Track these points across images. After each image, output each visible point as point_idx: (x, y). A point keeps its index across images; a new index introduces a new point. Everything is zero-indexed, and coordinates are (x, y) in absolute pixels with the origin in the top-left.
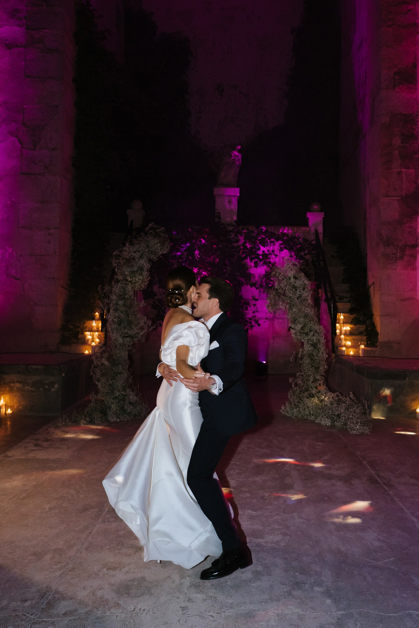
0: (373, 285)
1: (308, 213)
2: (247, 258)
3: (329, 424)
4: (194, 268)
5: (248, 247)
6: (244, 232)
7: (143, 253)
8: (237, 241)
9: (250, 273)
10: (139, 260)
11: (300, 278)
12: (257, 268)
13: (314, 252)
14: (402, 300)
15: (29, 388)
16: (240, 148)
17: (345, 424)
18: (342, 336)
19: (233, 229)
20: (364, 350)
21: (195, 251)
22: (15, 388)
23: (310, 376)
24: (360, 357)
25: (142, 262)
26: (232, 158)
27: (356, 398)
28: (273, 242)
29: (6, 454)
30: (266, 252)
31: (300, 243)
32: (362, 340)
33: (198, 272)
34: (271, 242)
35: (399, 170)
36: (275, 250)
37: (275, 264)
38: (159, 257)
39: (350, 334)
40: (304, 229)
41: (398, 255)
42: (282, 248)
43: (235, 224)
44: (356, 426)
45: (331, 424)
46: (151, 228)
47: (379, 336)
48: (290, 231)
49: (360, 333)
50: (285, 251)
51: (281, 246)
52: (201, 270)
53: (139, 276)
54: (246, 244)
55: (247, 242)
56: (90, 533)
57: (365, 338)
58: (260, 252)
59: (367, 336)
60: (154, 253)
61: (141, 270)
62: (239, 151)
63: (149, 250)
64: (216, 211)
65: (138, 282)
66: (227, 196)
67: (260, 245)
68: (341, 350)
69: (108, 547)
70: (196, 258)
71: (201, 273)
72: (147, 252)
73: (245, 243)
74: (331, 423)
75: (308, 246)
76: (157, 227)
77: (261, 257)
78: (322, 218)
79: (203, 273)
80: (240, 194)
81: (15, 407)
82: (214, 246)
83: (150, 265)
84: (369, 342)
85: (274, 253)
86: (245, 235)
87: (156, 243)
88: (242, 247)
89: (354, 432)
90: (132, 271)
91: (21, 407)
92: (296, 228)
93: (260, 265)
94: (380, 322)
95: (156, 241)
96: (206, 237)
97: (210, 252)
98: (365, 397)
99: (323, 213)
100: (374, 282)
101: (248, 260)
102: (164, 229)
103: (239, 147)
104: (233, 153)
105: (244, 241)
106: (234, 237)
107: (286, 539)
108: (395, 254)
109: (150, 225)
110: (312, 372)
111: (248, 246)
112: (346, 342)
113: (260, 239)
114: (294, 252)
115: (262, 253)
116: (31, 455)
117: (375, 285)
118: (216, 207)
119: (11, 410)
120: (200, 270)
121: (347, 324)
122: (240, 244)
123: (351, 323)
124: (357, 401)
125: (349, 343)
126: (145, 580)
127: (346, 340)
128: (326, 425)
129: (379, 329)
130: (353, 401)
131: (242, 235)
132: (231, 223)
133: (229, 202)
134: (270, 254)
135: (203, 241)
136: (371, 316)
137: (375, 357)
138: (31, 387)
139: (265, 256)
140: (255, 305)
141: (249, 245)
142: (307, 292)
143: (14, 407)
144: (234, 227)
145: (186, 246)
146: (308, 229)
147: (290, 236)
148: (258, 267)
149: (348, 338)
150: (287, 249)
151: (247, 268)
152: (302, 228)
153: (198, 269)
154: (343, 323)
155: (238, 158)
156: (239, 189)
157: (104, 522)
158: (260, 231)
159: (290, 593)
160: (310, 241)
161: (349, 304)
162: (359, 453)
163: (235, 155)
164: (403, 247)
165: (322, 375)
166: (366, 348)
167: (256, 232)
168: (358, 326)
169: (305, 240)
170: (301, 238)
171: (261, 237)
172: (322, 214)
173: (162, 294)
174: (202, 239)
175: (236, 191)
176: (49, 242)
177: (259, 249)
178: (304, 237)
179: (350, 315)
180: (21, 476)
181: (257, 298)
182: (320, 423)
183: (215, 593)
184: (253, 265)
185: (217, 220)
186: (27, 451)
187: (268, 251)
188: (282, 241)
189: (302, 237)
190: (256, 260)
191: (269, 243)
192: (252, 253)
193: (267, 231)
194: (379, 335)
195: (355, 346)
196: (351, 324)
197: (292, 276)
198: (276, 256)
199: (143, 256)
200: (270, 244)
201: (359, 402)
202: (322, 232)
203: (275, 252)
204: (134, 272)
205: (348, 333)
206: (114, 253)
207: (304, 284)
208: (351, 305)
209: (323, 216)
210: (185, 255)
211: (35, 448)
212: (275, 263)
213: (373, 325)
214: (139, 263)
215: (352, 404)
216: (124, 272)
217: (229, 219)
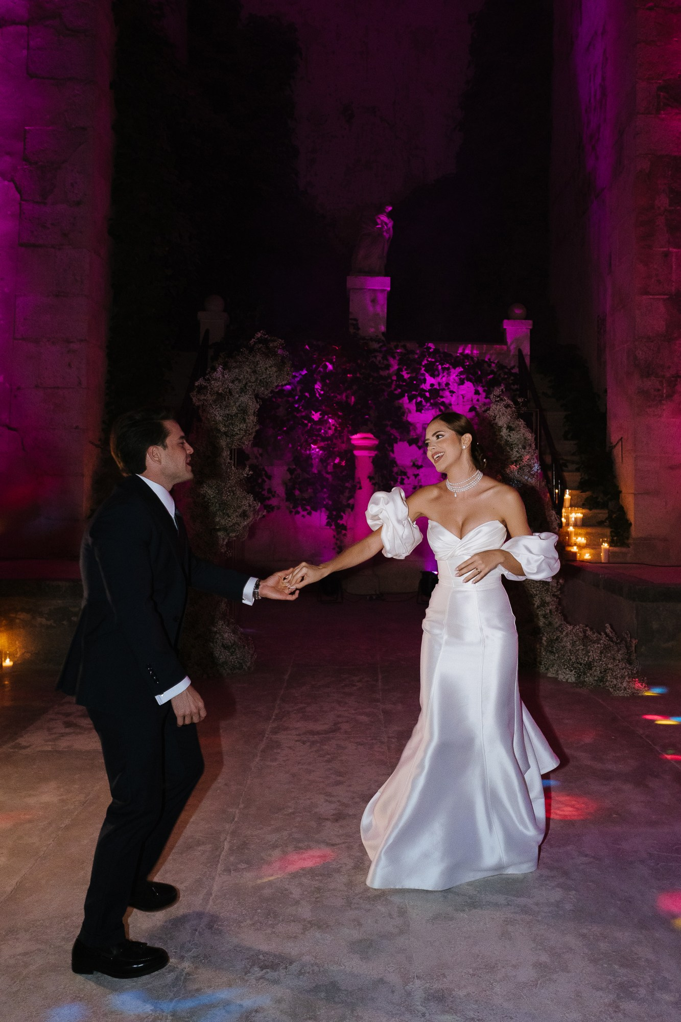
0: (620, 443)
1: (505, 321)
2: (404, 396)
3: (572, 679)
4: (313, 412)
5: (405, 378)
6: (398, 353)
7: (246, 384)
8: (388, 367)
9: (407, 420)
10: (239, 396)
11: (518, 429)
12: (421, 412)
13: (516, 386)
14: (672, 468)
15: (44, 621)
16: (391, 211)
17: (601, 680)
18: (571, 529)
19: (380, 347)
20: (607, 551)
21: (316, 383)
22: (18, 621)
23: (535, 597)
24: (601, 563)
25: (245, 399)
26: (378, 226)
27: (616, 634)
28: (448, 369)
29: (17, 741)
30: (436, 387)
31: (492, 372)
32: (603, 536)
33: (320, 419)
34: (444, 369)
35: (665, 249)
36: (450, 383)
37: (450, 407)
38: (272, 392)
39: (584, 523)
40: (497, 347)
41: (665, 391)
42: (464, 379)
43: (383, 338)
44: (621, 683)
45: (576, 680)
46: (260, 341)
47: (633, 528)
48: (475, 352)
49: (600, 524)
50: (468, 385)
51: (462, 377)
52: (326, 416)
53: (240, 423)
54: (401, 373)
55: (404, 369)
56: (209, 894)
57: (608, 531)
58: (426, 386)
59: (611, 528)
60: (265, 383)
61: (244, 413)
62: (390, 215)
63: (257, 379)
64: (351, 317)
65: (237, 434)
66: (370, 290)
67: (427, 374)
68: (570, 551)
69: (249, 922)
70: (318, 395)
71: (327, 422)
72: (253, 383)
73: (400, 370)
74: (575, 678)
75: (506, 376)
76: (269, 338)
77: (427, 394)
78: (529, 330)
79: (330, 421)
80: (391, 288)
81: (18, 656)
82: (348, 375)
83: (259, 405)
84: (615, 538)
85: (449, 388)
86: (400, 357)
87: (270, 367)
88: (394, 378)
89: (621, 694)
90: (228, 415)
91: (28, 656)
92: (485, 346)
93: (426, 407)
94: (635, 504)
95: (270, 362)
96: (334, 360)
97: (341, 385)
98: (630, 632)
99: (531, 322)
100: (622, 438)
101: (406, 399)
102: (283, 341)
103: (390, 208)
104: (379, 218)
105: (397, 367)
106: (382, 361)
107: (572, 897)
108: (659, 390)
109: (259, 335)
110: (538, 590)
111: (406, 376)
112: (577, 538)
113: (425, 364)
114: (483, 387)
115: (429, 388)
116: (63, 744)
117: (623, 444)
118: (351, 310)
119: (10, 661)
120: (323, 417)
121: (577, 507)
122: (390, 372)
123: (583, 506)
124: (617, 640)
125: (582, 540)
126: (339, 989)
127: (577, 535)
128: (567, 681)
129: (631, 516)
130: (611, 639)
131: (394, 358)
132: (377, 336)
133: (373, 301)
134: (444, 390)
135: (330, 367)
136: (616, 494)
137: (626, 563)
138: (47, 619)
139: (435, 392)
140: (416, 476)
141: (408, 373)
142: (529, 452)
143: (17, 654)
144: (381, 344)
145: (300, 374)
146: (505, 347)
147: (476, 359)
148: (423, 411)
149: (580, 531)
150: (471, 382)
151: (403, 414)
152: (495, 346)
153: (320, 414)
154: (571, 506)
155: (387, 227)
156: (389, 278)
157: (228, 870)
158: (425, 350)
159: (618, 1007)
160: (509, 368)
161: (578, 474)
162: (641, 732)
163: (382, 221)
164: (672, 379)
165: (554, 595)
166: (611, 548)
167: (418, 351)
168: (596, 511)
169: (501, 367)
170: (494, 363)
171: (427, 360)
172: (529, 324)
173: (258, 455)
174: (327, 363)
175: (384, 283)
176: (69, 365)
177: (425, 381)
178: (498, 362)
179: (581, 492)
180: (53, 784)
181: (420, 464)
182: (557, 678)
183: (478, 1012)
184: (413, 407)
185: (352, 331)
186: (53, 736)
187: (439, 384)
188: (463, 367)
189: (496, 361)
190: (419, 399)
191: (441, 370)
192: (412, 388)
193: (436, 351)
194: (633, 526)
195: (593, 544)
196: (583, 508)
197: (505, 425)
198: (452, 392)
199: (246, 388)
200: (443, 373)
201: (621, 641)
202: (529, 353)
203: (450, 386)
204: (231, 416)
205: (579, 523)
206: (197, 384)
207: (525, 438)
208: (581, 475)
209: (531, 327)
210: (298, 390)
211: (68, 730)
212: (450, 405)
213: (622, 511)
214: (240, 400)
215: (610, 644)
216: (214, 417)
217: (373, 330)
